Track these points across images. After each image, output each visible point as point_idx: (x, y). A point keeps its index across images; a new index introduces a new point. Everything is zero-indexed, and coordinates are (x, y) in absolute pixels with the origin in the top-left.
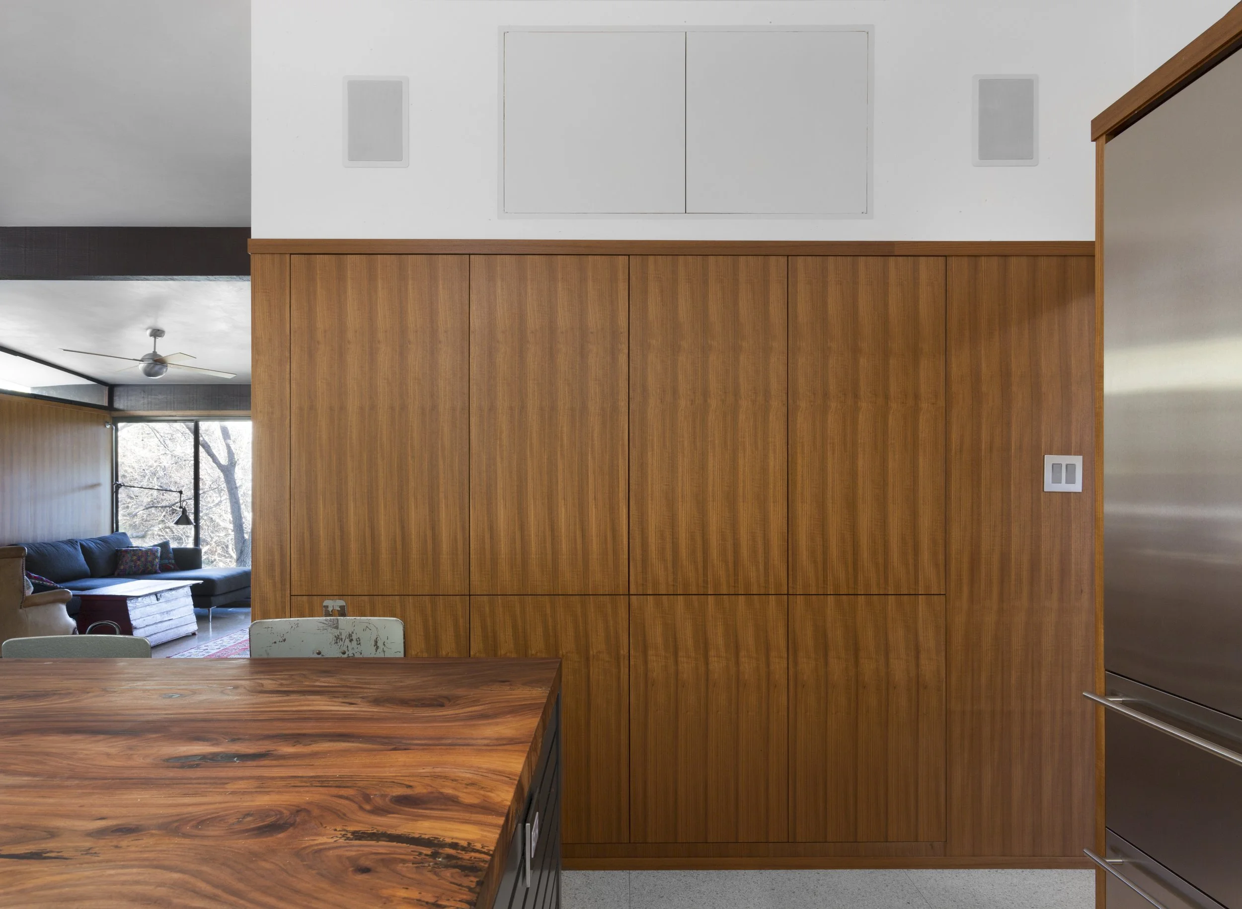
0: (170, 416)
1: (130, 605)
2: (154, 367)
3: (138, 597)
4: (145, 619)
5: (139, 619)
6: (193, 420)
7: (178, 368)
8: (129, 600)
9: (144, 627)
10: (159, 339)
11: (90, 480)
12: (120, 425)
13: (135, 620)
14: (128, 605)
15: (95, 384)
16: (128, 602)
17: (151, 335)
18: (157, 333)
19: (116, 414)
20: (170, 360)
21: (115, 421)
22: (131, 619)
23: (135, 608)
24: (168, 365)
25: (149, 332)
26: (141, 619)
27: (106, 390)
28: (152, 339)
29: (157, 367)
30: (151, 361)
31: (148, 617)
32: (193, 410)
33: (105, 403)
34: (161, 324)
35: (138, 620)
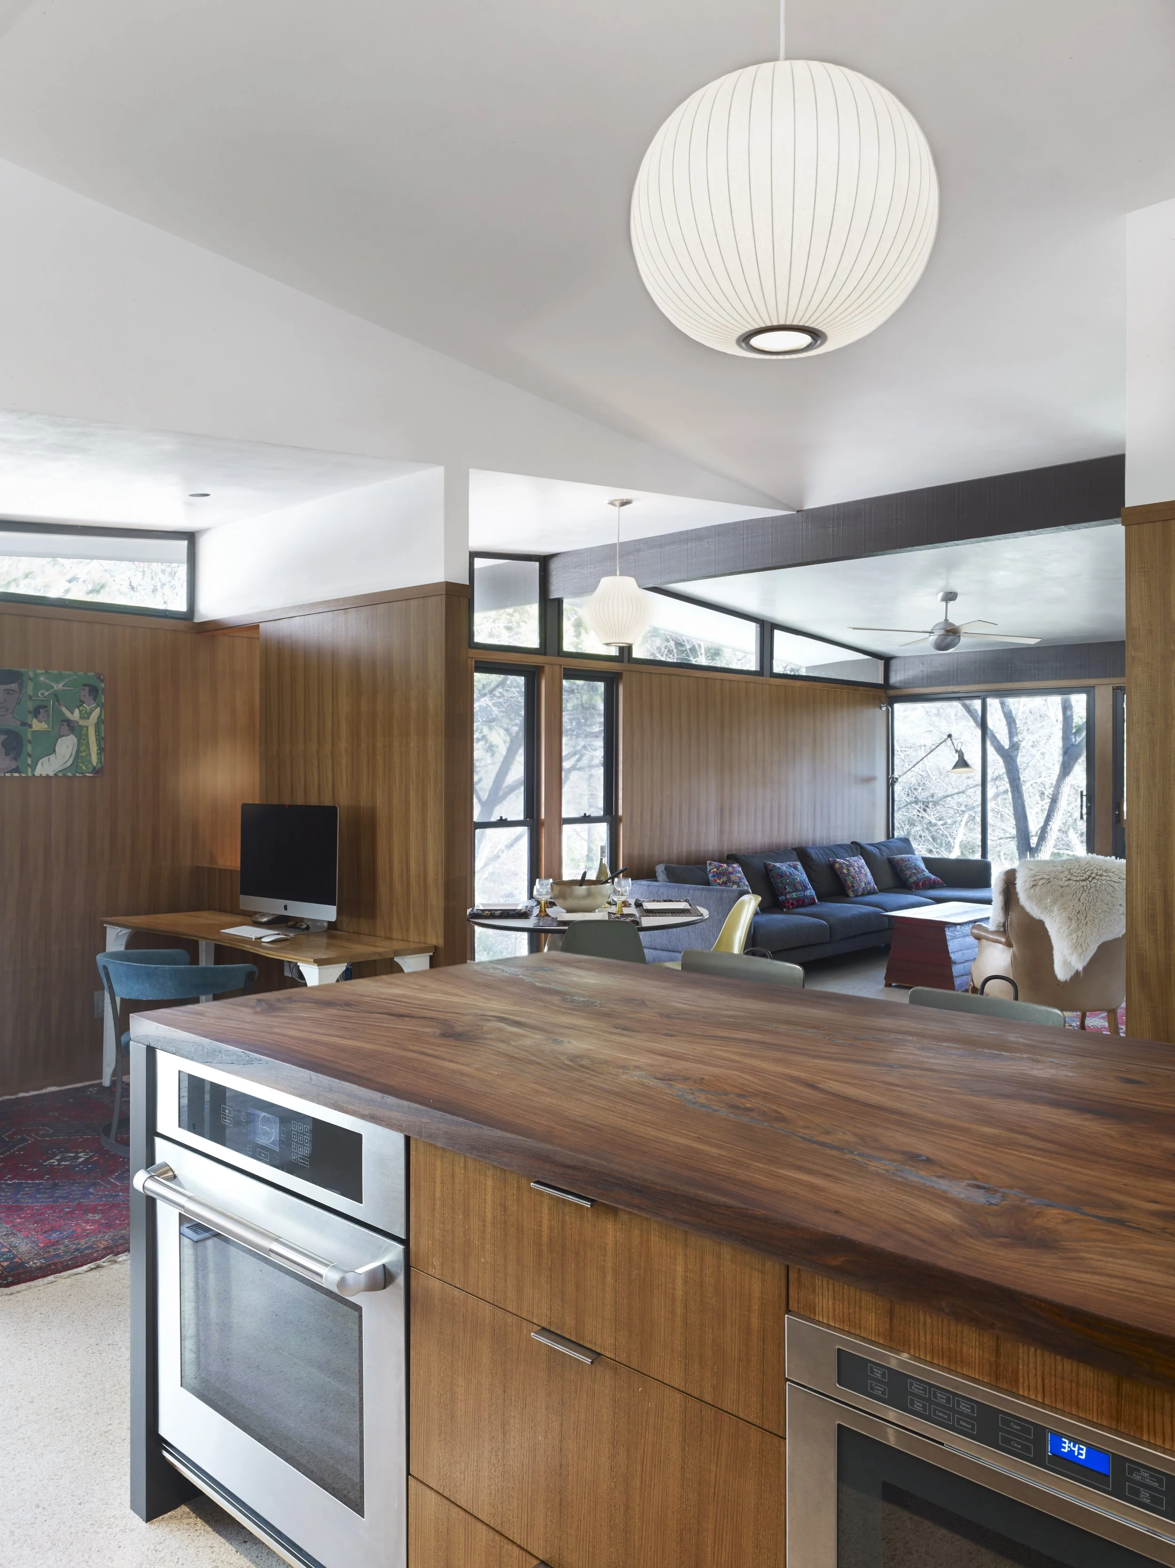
0: (952, 693)
1: (949, 933)
2: (945, 638)
3: (956, 924)
4: (964, 952)
5: (958, 951)
6: (979, 696)
7: (972, 637)
8: (948, 927)
9: (963, 962)
10: (951, 603)
11: (866, 773)
12: (897, 706)
13: (954, 952)
14: (947, 933)
15: (868, 659)
16: (947, 930)
17: (943, 600)
18: (950, 597)
19: (892, 693)
20: (963, 630)
21: (892, 700)
22: (950, 951)
23: (954, 938)
24: (961, 634)
25: (940, 595)
26: (960, 952)
27: (881, 663)
28: (944, 604)
29: (949, 639)
30: (942, 632)
31: (968, 951)
32: (980, 683)
33: (881, 681)
34: (955, 585)
35: (957, 953)
